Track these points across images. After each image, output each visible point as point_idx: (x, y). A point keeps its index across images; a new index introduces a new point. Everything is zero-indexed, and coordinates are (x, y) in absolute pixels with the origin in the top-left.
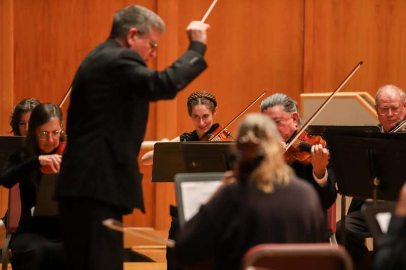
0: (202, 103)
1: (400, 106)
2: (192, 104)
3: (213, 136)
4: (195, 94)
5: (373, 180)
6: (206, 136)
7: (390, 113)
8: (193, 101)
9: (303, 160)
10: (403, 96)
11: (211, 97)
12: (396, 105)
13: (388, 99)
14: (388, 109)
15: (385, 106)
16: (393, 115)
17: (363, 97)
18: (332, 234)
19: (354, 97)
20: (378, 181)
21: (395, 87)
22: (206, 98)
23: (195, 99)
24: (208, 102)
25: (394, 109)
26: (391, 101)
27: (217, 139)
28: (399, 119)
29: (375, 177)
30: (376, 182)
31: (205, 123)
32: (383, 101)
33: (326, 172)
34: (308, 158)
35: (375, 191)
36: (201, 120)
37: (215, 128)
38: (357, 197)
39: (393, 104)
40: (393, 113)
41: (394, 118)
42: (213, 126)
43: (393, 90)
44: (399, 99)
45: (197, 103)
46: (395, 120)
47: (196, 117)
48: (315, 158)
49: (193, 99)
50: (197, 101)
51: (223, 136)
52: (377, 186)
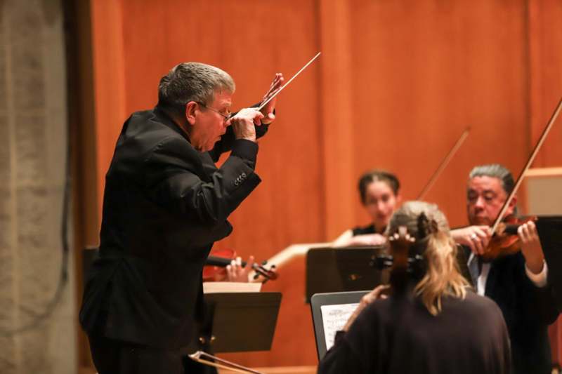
33: (545, 266)
34: (516, 243)
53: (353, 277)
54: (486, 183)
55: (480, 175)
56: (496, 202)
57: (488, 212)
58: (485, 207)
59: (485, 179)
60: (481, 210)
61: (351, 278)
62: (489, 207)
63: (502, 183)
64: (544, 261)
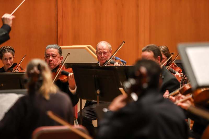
0: (8, 52)
1: (108, 52)
2: (3, 52)
3: (15, 69)
4: (3, 47)
5: (96, 90)
6: (10, 69)
7: (103, 55)
8: (3, 51)
9: (63, 79)
10: (110, 47)
11: (12, 48)
12: (106, 51)
13: (102, 48)
14: (102, 53)
15: (101, 52)
16: (104, 56)
17: (89, 47)
18: (76, 119)
19: (84, 48)
20: (100, 91)
21: (106, 42)
22: (10, 49)
23: (4, 50)
24: (11, 51)
25: (105, 53)
26: (103, 49)
27: (17, 71)
28: (107, 59)
29: (98, 89)
30: (98, 92)
31: (10, 62)
32: (100, 49)
33: (76, 87)
34: (66, 79)
35: (98, 97)
36: (9, 61)
37: (15, 65)
38: (88, 100)
39: (104, 50)
40: (104, 55)
41: (105, 58)
42: (14, 64)
43: (105, 44)
44: (108, 48)
45: (6, 52)
46: (105, 59)
47: (5, 59)
48: (70, 79)
49: (3, 50)
50: (6, 51)
51: (20, 69)
52: (99, 94)
53: (2, 85)
54: (53, 51)
55: (51, 48)
56: (56, 58)
57: (54, 62)
58: (53, 60)
59: (52, 49)
60: (51, 61)
61: (1, 85)
62: (54, 60)
63: (58, 51)
64: (76, 85)
